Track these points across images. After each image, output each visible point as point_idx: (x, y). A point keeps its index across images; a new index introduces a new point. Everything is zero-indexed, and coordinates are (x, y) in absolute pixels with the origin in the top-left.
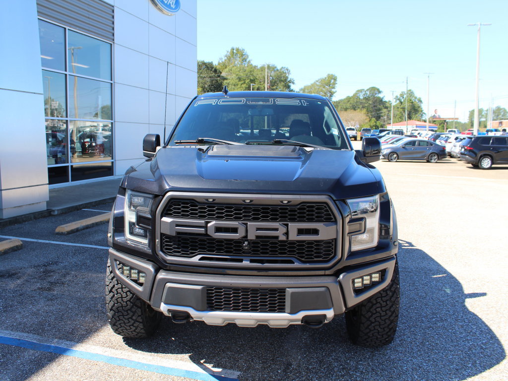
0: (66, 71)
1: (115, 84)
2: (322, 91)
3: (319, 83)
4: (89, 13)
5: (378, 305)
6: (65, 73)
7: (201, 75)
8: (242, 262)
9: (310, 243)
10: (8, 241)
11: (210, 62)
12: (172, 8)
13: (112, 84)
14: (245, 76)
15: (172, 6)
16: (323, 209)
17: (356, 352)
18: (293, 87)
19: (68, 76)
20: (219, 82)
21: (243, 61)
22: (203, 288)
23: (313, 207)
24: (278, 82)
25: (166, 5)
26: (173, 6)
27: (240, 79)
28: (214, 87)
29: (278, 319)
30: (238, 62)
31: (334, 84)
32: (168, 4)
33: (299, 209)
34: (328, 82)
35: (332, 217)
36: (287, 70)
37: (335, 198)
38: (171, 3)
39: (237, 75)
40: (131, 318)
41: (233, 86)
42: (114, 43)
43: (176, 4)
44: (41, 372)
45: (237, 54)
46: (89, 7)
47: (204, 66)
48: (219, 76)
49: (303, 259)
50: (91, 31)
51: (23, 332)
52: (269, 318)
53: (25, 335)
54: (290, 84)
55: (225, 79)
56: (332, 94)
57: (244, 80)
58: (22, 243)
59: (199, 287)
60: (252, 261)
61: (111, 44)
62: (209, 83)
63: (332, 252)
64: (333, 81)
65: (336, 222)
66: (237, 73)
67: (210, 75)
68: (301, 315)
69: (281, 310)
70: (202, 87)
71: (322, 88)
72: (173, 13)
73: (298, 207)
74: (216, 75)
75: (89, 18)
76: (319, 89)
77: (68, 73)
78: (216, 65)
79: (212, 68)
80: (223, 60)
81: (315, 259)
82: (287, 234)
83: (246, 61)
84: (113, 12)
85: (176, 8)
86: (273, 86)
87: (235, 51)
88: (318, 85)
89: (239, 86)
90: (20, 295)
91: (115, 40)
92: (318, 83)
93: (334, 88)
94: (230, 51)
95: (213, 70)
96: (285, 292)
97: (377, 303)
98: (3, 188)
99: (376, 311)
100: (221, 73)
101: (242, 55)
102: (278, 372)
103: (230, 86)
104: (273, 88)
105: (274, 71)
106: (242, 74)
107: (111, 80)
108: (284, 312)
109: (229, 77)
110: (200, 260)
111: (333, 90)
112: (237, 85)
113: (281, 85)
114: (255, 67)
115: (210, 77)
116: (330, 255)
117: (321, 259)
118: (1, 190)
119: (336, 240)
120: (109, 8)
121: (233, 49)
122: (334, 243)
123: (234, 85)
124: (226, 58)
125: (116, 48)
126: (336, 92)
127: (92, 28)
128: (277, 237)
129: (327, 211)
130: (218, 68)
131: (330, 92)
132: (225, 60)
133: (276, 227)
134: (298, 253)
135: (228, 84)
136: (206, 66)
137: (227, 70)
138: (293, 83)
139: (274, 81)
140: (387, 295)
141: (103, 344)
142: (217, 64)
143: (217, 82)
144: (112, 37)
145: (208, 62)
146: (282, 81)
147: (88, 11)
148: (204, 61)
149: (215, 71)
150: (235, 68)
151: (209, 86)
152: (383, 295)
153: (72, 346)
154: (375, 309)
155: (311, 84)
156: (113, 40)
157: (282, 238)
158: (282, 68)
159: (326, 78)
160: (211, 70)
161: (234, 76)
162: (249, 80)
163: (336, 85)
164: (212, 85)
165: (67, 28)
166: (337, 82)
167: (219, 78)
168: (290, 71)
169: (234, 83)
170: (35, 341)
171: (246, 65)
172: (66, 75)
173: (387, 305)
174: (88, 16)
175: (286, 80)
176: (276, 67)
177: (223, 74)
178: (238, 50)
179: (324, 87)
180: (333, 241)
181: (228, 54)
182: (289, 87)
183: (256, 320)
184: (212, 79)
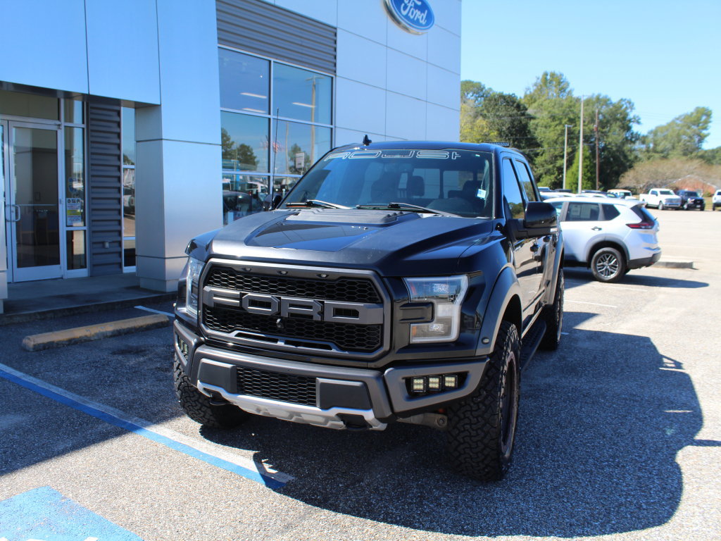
0: (269, 114)
1: (337, 129)
2: (684, 133)
3: (681, 121)
4: (302, 40)
5: (467, 421)
6: (269, 116)
7: (498, 113)
8: (277, 342)
9: (351, 326)
10: (155, 315)
11: (511, 94)
12: (421, 25)
13: (332, 129)
14: (561, 113)
15: (421, 21)
16: (366, 286)
17: (453, 483)
18: (635, 128)
19: (272, 120)
20: (523, 122)
21: (561, 92)
22: (233, 367)
23: (355, 283)
24: (611, 122)
25: (412, 21)
26: (423, 22)
27: (553, 118)
28: (516, 130)
29: (311, 413)
30: (553, 92)
31: (707, 122)
32: (415, 19)
33: (338, 285)
34: (696, 119)
35: (378, 297)
36: (630, 102)
37: (382, 275)
38: (420, 18)
39: (549, 112)
40: (197, 401)
41: (544, 129)
42: (336, 75)
43: (427, 18)
44: (101, 444)
45: (552, 81)
46: (302, 31)
47: (502, 100)
48: (523, 114)
49: (342, 346)
50: (306, 63)
51: (112, 406)
52: (302, 411)
53: (112, 409)
54: (631, 124)
55: (532, 118)
56: (701, 139)
57: (560, 119)
58: (168, 319)
59: (229, 366)
60: (287, 343)
61: (332, 78)
62: (508, 125)
63: (378, 341)
64: (704, 118)
65: (381, 303)
66: (550, 109)
67: (510, 113)
68: (334, 412)
69: (313, 403)
70: (498, 130)
71: (685, 129)
72: (425, 31)
73: (337, 282)
74: (519, 113)
75: (301, 45)
76: (679, 130)
77: (272, 116)
78: (520, 98)
79: (514, 102)
80: (532, 91)
81: (357, 347)
82: (322, 314)
83: (564, 91)
84: (336, 35)
85: (427, 24)
86: (603, 128)
87: (549, 77)
88: (678, 125)
89: (552, 129)
90: (134, 372)
91: (337, 71)
92: (678, 122)
93: (705, 128)
94: (541, 77)
95: (515, 105)
96: (315, 382)
97: (465, 417)
98: (166, 256)
99: (464, 428)
100: (526, 109)
101: (559, 83)
102: (338, 486)
103: (539, 128)
104: (604, 130)
105: (607, 105)
106: (556, 111)
107: (332, 124)
108: (315, 406)
109: (538, 115)
110: (237, 336)
111: (704, 132)
112: (550, 127)
113: (616, 127)
114: (578, 100)
115: (510, 116)
116: (376, 344)
117: (364, 348)
118: (165, 258)
119: (382, 326)
120: (329, 31)
121: (546, 74)
122: (380, 330)
123: (546, 127)
124: (535, 88)
125: (339, 83)
126: (708, 135)
127: (305, 59)
128: (311, 317)
129: (371, 289)
130: (522, 102)
131: (699, 135)
132: (535, 91)
133: (311, 305)
134: (337, 338)
135: (537, 125)
136: (505, 99)
137: (535, 105)
138: (638, 123)
139: (605, 121)
140: (479, 409)
141: (177, 429)
142: (522, 96)
143: (521, 122)
144: (334, 68)
145: (508, 93)
146: (618, 119)
147: (301, 37)
148: (502, 93)
149: (518, 106)
150: (547, 101)
151: (509, 128)
152: (473, 409)
153: (146, 425)
154: (463, 426)
155: (668, 123)
156: (335, 72)
157: (317, 318)
158: (622, 100)
159: (692, 114)
160: (512, 106)
161: (545, 114)
162: (567, 119)
163: (710, 124)
164: (513, 127)
165: (272, 60)
166: (712, 119)
167: (523, 118)
168: (633, 105)
169: (545, 123)
170: (116, 416)
171: (564, 98)
172: (269, 119)
173: (478, 422)
174: (300, 43)
175: (624, 118)
176: (609, 100)
177: (530, 111)
178: (553, 75)
179: (689, 128)
180: (378, 327)
181: (539, 81)
182: (629, 128)
183: (288, 412)
184: (513, 118)
